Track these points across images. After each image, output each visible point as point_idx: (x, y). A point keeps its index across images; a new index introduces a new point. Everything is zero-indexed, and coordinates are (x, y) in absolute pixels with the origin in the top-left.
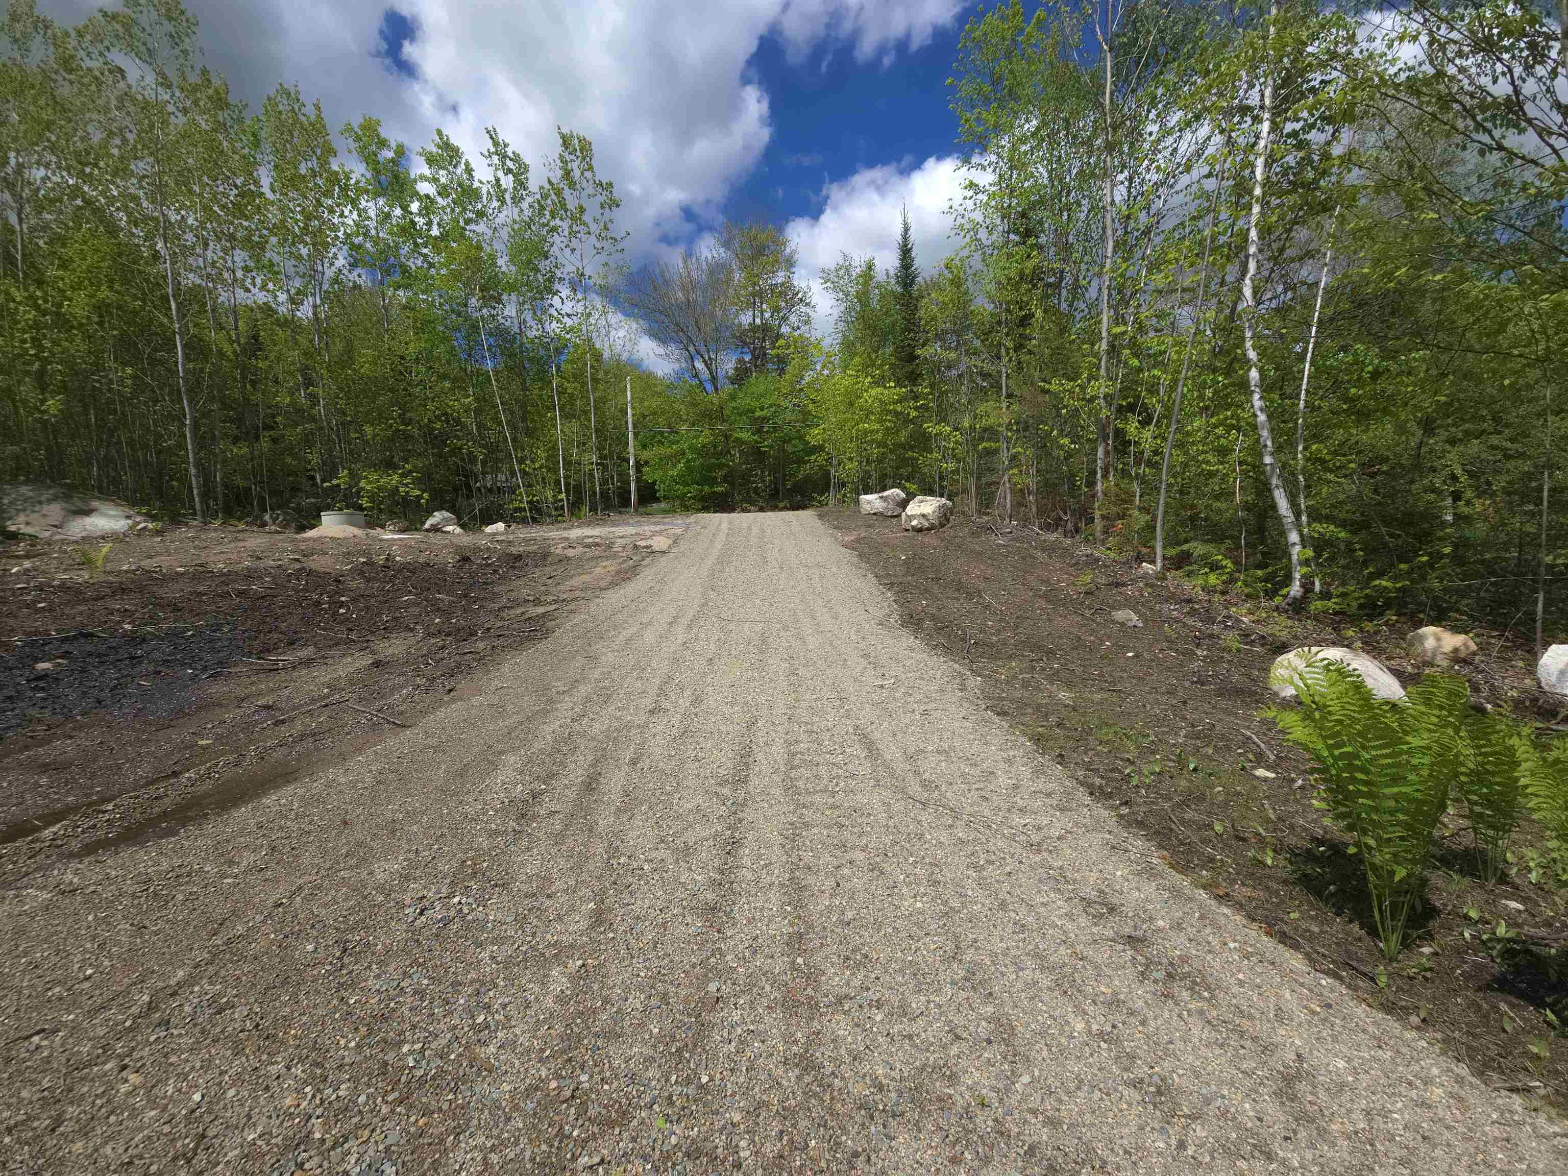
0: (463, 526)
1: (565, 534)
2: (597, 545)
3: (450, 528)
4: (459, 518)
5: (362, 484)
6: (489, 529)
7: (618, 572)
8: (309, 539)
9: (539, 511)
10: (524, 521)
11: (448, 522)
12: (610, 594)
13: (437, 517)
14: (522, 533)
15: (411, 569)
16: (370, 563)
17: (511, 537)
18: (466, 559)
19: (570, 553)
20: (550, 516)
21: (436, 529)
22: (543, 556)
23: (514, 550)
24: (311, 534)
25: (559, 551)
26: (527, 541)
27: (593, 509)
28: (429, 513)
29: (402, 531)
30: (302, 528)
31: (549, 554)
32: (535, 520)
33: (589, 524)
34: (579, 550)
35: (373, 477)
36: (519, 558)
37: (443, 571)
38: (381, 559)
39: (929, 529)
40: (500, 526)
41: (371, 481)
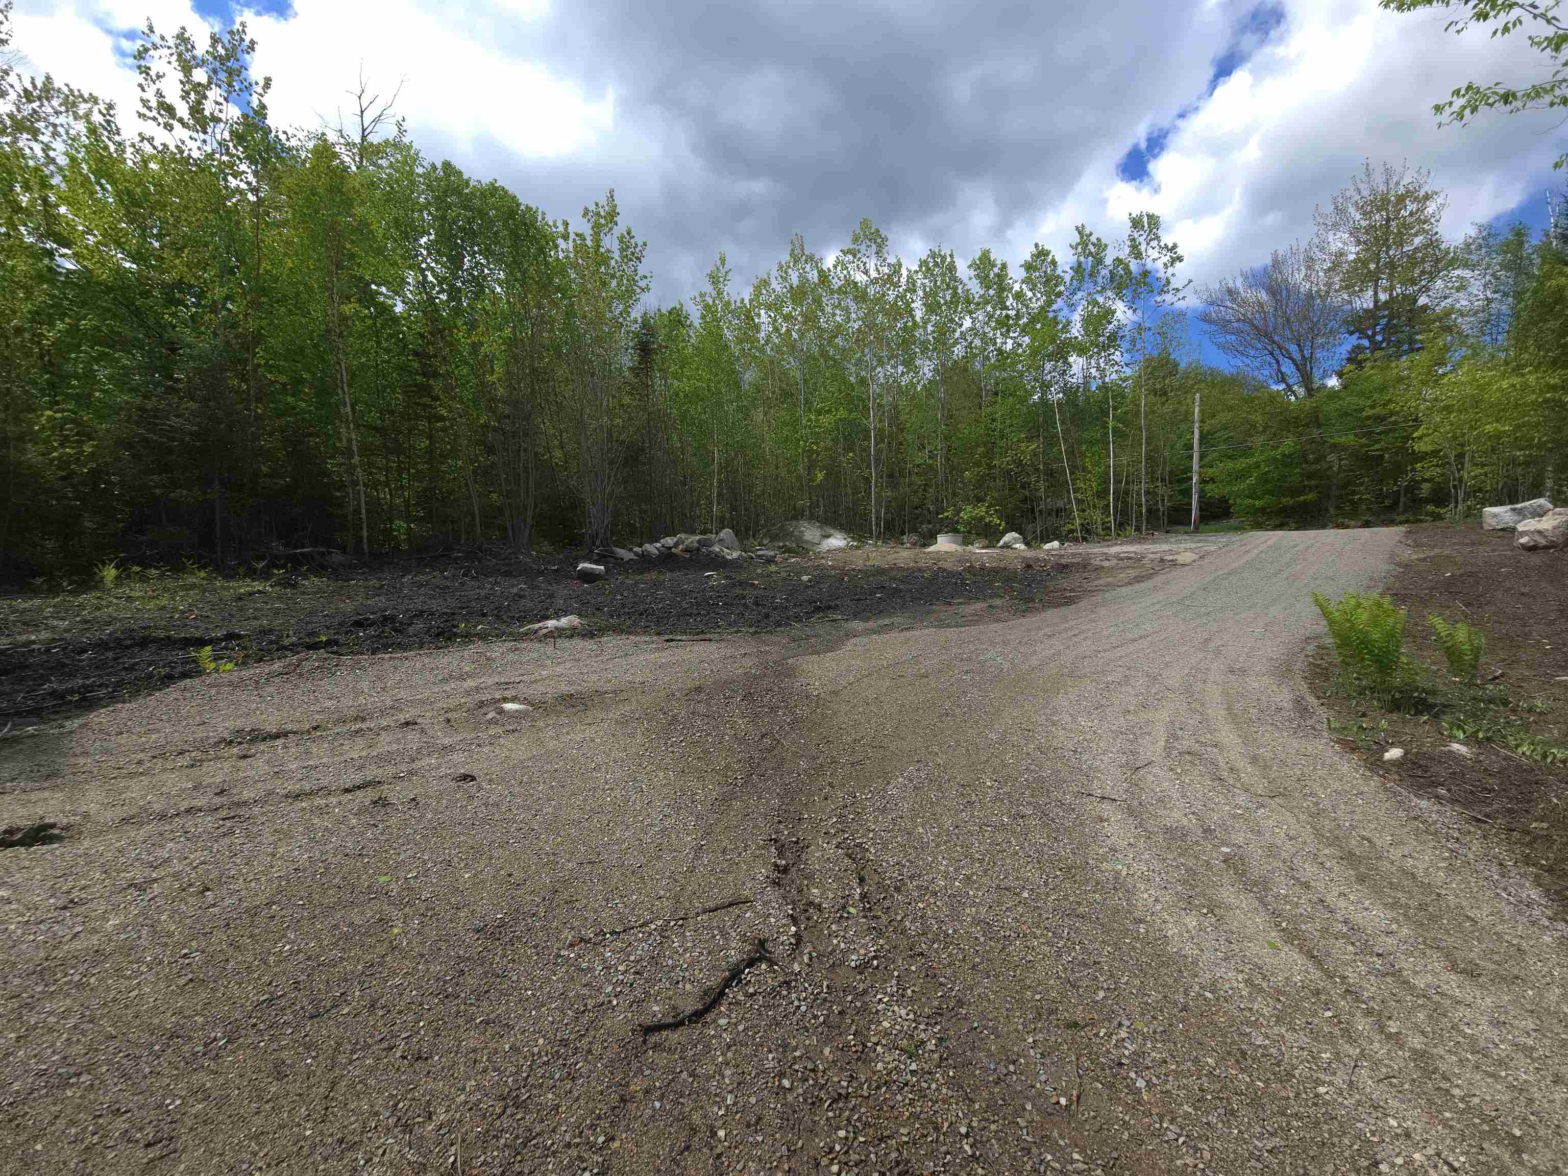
0: (1027, 544)
1: (1106, 550)
2: (1130, 558)
3: (1017, 546)
4: (1025, 538)
5: (962, 514)
6: (1047, 546)
7: (1136, 577)
8: (931, 553)
9: (1088, 531)
10: (1076, 540)
11: (1016, 541)
12: (1124, 589)
13: (1009, 537)
14: (1072, 549)
15: (995, 571)
16: (971, 567)
17: (1063, 552)
18: (1029, 566)
19: (1106, 564)
20: (1097, 534)
21: (1007, 546)
22: (1084, 565)
23: (1063, 561)
24: (932, 549)
25: (1097, 563)
26: (1074, 555)
27: (1138, 529)
28: (1003, 534)
29: (983, 548)
30: (924, 545)
31: (1090, 564)
32: (1085, 539)
33: (1131, 542)
34: (1114, 562)
35: (969, 508)
36: (1066, 567)
37: (1015, 572)
38: (977, 565)
39: (1546, 548)
40: (1056, 544)
41: (968, 512)
